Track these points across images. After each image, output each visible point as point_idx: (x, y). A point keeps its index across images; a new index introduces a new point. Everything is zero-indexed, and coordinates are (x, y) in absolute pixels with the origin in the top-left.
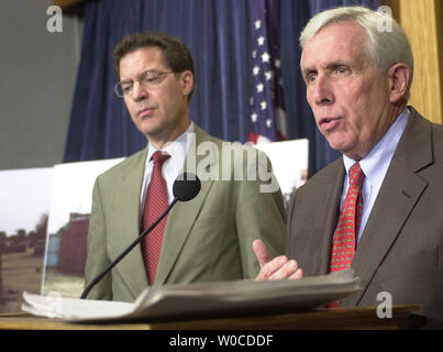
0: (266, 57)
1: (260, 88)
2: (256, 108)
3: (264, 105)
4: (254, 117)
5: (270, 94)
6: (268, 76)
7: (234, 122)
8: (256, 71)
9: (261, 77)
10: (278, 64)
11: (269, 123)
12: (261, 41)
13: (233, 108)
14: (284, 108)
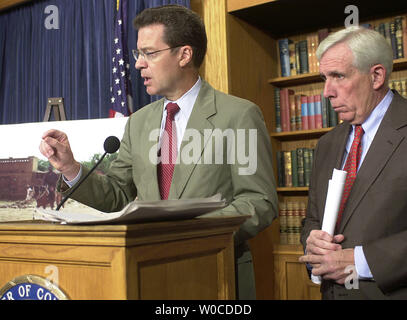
0: (121, 62)
1: (117, 81)
2: (114, 94)
3: (120, 92)
4: (113, 100)
5: (124, 85)
6: (123, 74)
7: (95, 102)
8: (115, 70)
9: (118, 75)
10: (128, 66)
11: (123, 104)
12: (118, 51)
13: (95, 94)
14: (131, 95)
